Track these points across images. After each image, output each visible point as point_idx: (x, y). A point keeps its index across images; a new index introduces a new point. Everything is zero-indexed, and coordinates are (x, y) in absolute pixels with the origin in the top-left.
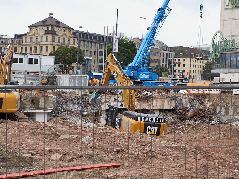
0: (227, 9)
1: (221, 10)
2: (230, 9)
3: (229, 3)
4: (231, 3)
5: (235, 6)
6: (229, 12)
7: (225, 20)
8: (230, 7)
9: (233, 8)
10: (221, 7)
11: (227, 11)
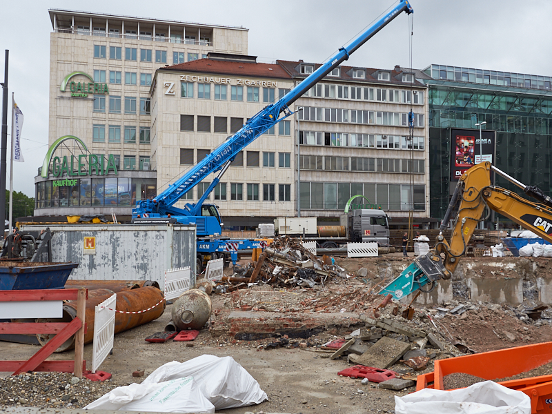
0: (62, 98)
1: (51, 98)
2: (69, 98)
3: (66, 88)
4: (71, 89)
5: (78, 94)
6: (67, 103)
7: (58, 117)
8: (68, 95)
9: (74, 97)
10: (51, 92)
11: (62, 101)
